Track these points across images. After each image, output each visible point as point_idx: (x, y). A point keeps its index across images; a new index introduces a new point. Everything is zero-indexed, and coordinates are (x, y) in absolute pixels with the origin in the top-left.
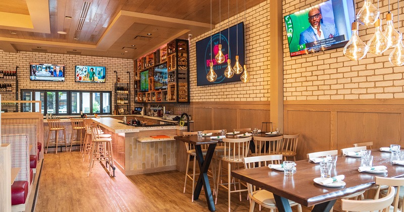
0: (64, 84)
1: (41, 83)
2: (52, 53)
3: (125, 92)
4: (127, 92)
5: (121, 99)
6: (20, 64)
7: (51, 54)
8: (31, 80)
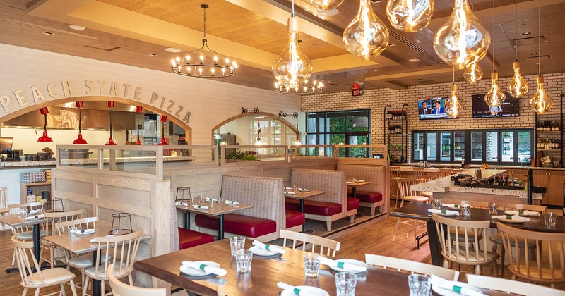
0: (460, 122)
1: (431, 122)
2: (444, 83)
3: (553, 129)
4: (557, 129)
5: (545, 142)
6: (409, 101)
7: (442, 84)
8: (420, 119)
